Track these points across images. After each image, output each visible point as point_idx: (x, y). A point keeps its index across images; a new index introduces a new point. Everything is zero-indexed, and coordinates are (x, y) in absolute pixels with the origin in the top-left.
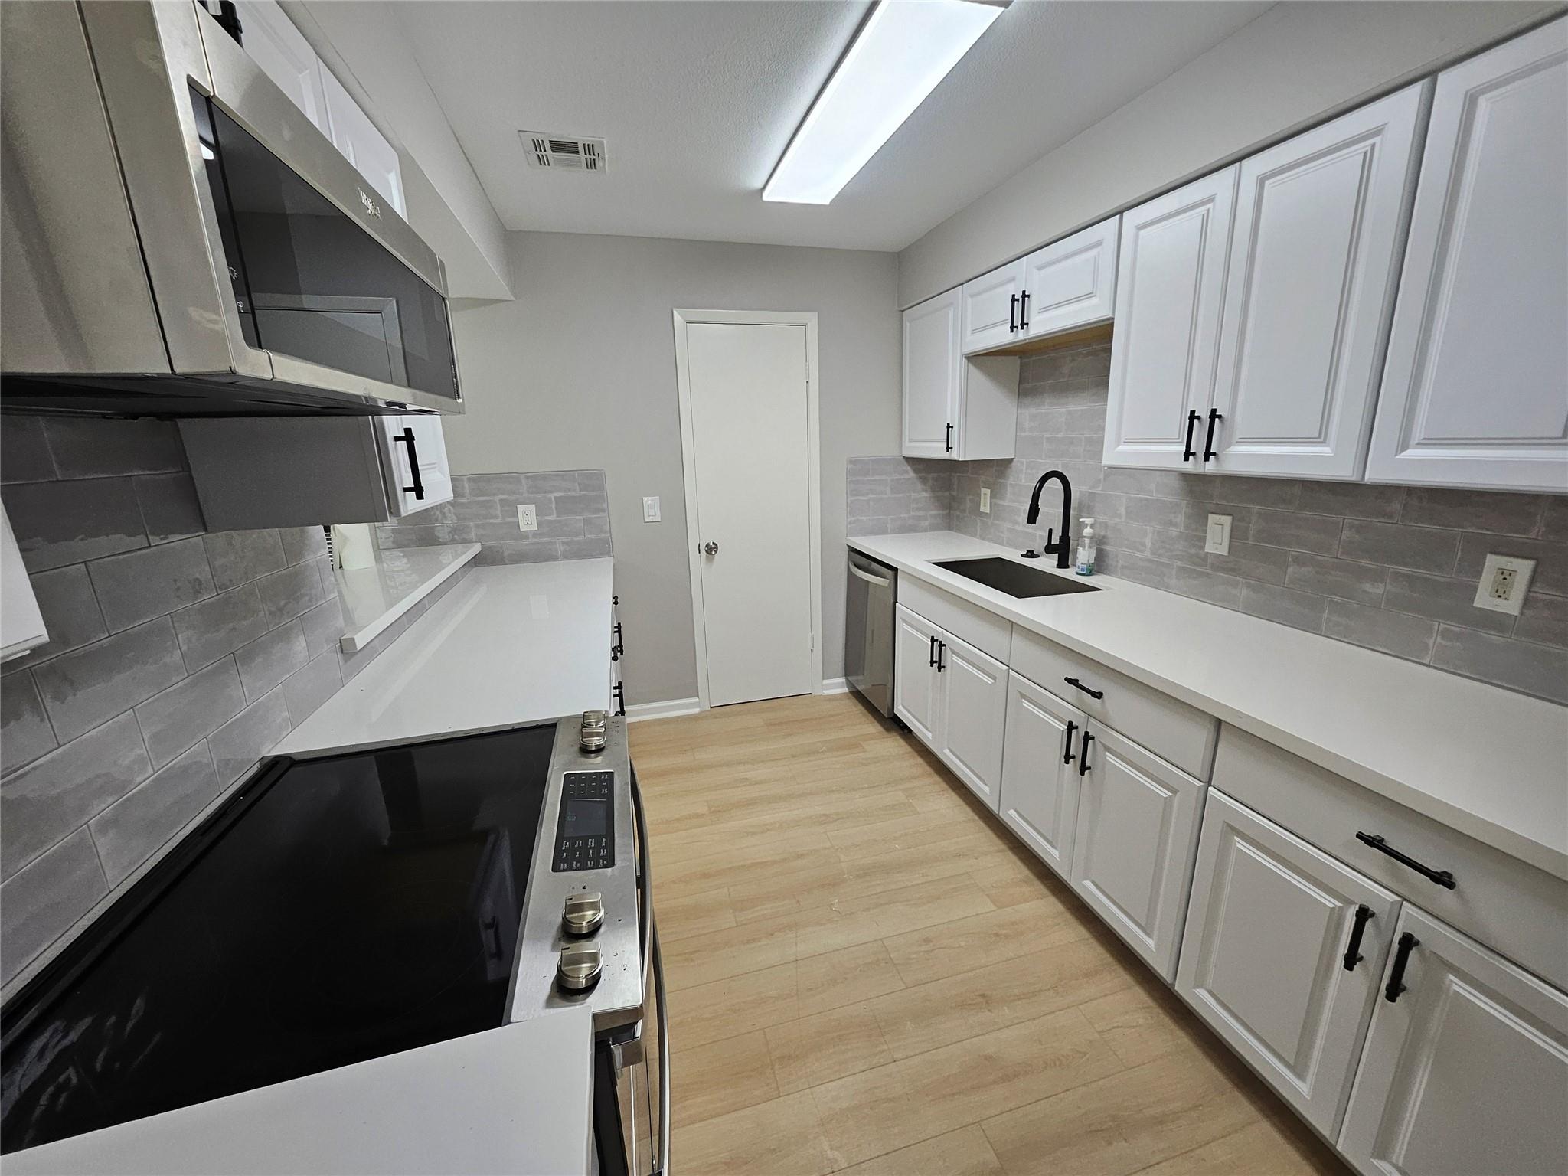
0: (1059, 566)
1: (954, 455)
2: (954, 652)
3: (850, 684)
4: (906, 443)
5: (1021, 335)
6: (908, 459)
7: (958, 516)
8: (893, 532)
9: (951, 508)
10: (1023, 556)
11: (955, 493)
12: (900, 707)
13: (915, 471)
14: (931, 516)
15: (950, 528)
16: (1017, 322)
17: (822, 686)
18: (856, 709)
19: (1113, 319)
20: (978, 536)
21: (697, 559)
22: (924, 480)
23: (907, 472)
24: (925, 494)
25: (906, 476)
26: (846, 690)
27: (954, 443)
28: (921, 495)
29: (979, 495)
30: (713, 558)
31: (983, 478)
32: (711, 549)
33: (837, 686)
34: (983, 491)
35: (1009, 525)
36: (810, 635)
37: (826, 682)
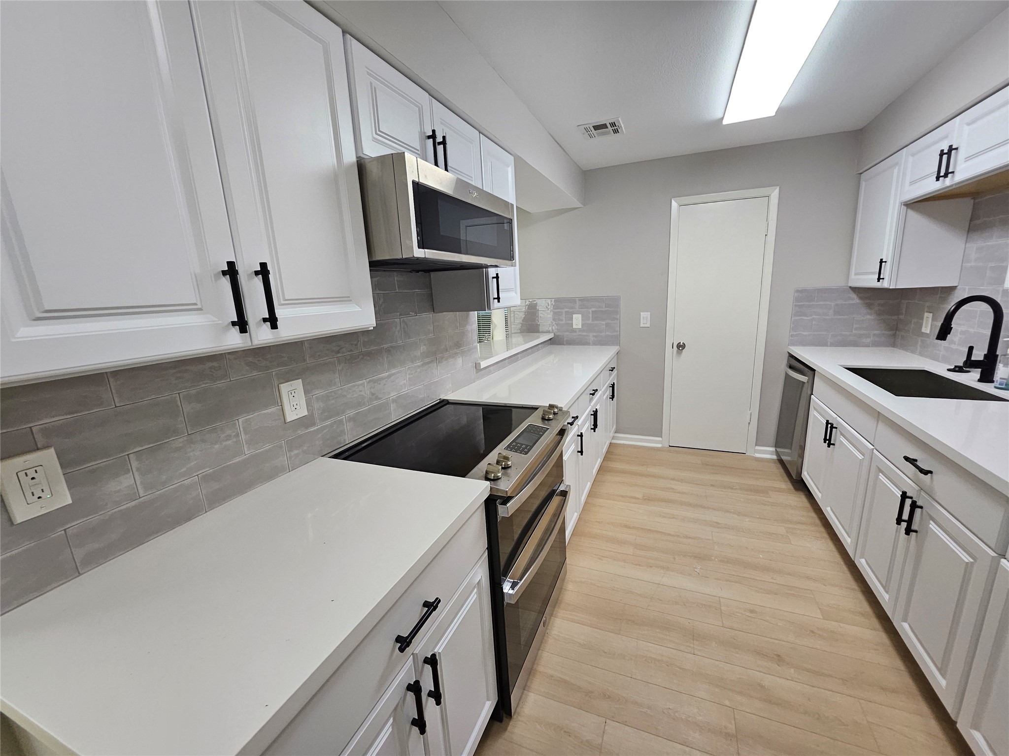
0: (980, 380)
1: (885, 284)
2: (842, 434)
3: (778, 454)
4: (853, 276)
5: (948, 182)
6: (855, 290)
7: (903, 337)
8: (833, 345)
9: (897, 329)
10: (949, 370)
11: (902, 317)
12: (806, 474)
13: (861, 298)
14: (874, 335)
15: (894, 345)
16: (943, 172)
17: (755, 450)
18: (778, 470)
21: (670, 352)
22: (869, 306)
23: (853, 299)
24: (868, 317)
25: (851, 302)
26: (775, 457)
27: (886, 274)
28: (865, 318)
29: (922, 319)
30: (682, 352)
31: (928, 304)
32: (681, 347)
33: (767, 453)
34: (926, 314)
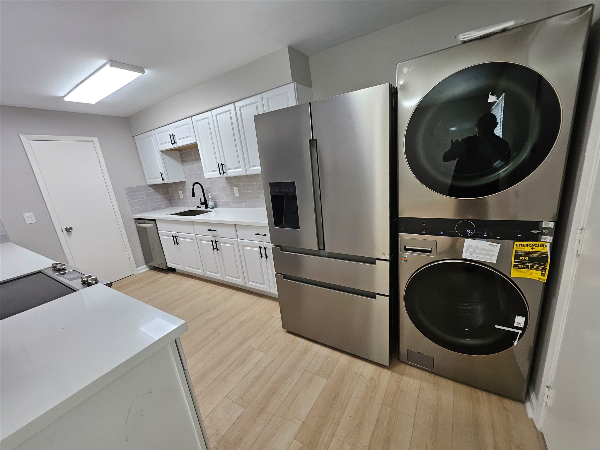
0: (206, 208)
1: (166, 182)
2: (180, 238)
4: (148, 180)
6: (150, 186)
7: (174, 202)
8: (151, 211)
9: (171, 200)
10: (196, 208)
11: (171, 195)
12: (169, 264)
13: (154, 189)
14: (164, 203)
15: (172, 206)
16: (173, 142)
17: (137, 270)
19: (197, 142)
20: (182, 206)
21: (62, 236)
22: (158, 192)
23: (151, 190)
24: (159, 196)
25: (151, 191)
26: (148, 269)
27: (164, 178)
28: (158, 197)
29: (179, 194)
31: (178, 188)
32: (69, 230)
33: (144, 268)
34: (180, 192)
35: (190, 201)
36: (127, 253)
37: (138, 269)
